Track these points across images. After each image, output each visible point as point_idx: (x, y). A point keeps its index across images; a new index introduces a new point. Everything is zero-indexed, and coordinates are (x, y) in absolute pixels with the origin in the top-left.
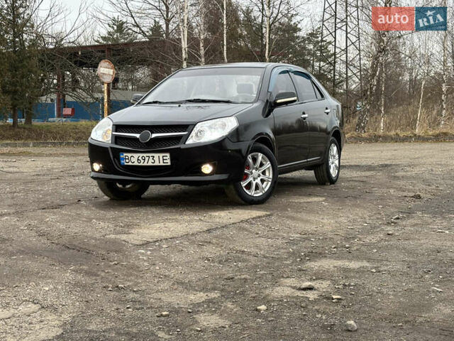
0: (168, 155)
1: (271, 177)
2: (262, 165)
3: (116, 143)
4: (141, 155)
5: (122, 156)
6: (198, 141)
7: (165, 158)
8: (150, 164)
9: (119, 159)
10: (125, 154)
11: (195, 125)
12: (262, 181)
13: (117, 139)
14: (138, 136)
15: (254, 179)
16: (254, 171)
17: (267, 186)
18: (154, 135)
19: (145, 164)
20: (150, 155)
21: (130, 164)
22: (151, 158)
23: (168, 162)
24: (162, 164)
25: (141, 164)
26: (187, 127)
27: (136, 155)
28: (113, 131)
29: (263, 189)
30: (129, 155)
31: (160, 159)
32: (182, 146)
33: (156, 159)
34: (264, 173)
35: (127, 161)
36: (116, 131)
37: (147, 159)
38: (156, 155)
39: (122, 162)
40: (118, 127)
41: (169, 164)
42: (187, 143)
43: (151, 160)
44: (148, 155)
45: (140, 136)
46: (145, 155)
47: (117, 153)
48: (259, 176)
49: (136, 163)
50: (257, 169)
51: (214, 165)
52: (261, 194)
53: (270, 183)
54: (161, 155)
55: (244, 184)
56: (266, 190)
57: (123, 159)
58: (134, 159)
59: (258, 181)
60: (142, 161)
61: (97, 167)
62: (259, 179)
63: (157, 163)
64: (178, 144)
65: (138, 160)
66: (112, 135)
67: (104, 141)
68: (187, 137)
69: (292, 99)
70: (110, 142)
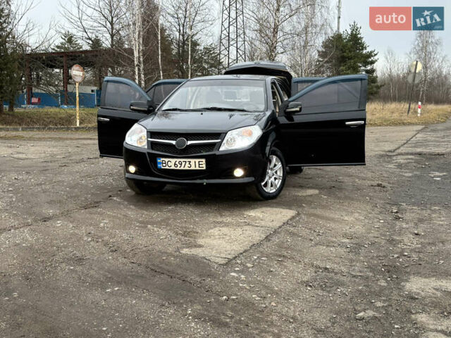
0: (204, 160)
1: (282, 175)
2: (275, 165)
3: (152, 149)
4: (178, 160)
5: (159, 161)
6: (230, 148)
7: (200, 163)
8: (186, 168)
9: (156, 163)
10: (162, 159)
11: (226, 133)
12: (275, 179)
13: (153, 145)
14: (174, 142)
15: (270, 178)
16: (270, 171)
17: (278, 183)
18: (189, 143)
19: (182, 168)
20: (189, 160)
21: (167, 167)
22: (188, 163)
24: (197, 168)
25: (178, 168)
26: (220, 135)
27: (173, 161)
28: (148, 137)
29: (276, 186)
30: (167, 160)
31: (197, 164)
32: (217, 153)
33: (193, 163)
34: (276, 172)
35: (164, 165)
36: (151, 138)
37: (183, 163)
38: (193, 161)
39: (159, 165)
40: (152, 134)
41: (204, 168)
42: (221, 149)
43: (187, 164)
44: (185, 160)
45: (177, 143)
46: (182, 160)
47: (154, 158)
48: (273, 175)
49: (173, 167)
50: (272, 169)
51: (245, 170)
52: (274, 190)
53: (280, 181)
54: (197, 160)
55: (263, 184)
56: (278, 186)
57: (160, 163)
58: (171, 163)
59: (272, 179)
60: (177, 163)
61: (132, 169)
62: (273, 178)
63: (193, 168)
64: (212, 150)
65: (175, 164)
66: (148, 141)
67: (140, 146)
68: (220, 144)
69: (298, 109)
70: (146, 147)
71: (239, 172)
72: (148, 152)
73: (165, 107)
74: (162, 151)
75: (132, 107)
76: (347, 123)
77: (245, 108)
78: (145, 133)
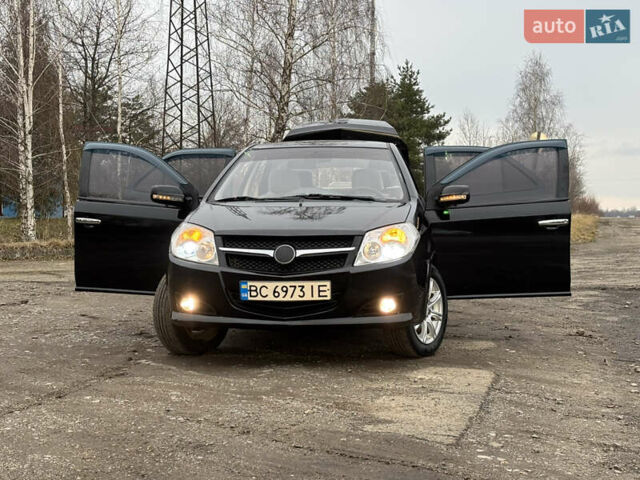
0: (328, 284)
1: (441, 312)
2: (432, 295)
3: (229, 265)
4: (281, 284)
5: (243, 286)
6: (373, 262)
7: (321, 289)
8: (296, 298)
9: (237, 291)
10: (250, 283)
11: (363, 236)
12: (433, 319)
13: (229, 259)
14: (270, 253)
17: (437, 327)
18: (300, 253)
19: (288, 299)
20: (301, 283)
21: (259, 298)
22: (298, 289)
23: (328, 295)
24: (316, 298)
25: (280, 299)
27: (271, 285)
28: (217, 245)
29: (434, 331)
30: (259, 284)
31: (315, 291)
32: (352, 271)
33: (307, 290)
34: (433, 308)
35: (254, 294)
36: (224, 246)
37: (291, 290)
38: (307, 285)
39: (243, 295)
40: (226, 239)
41: (329, 298)
42: (356, 264)
44: (293, 283)
45: (276, 254)
46: (288, 284)
47: (233, 283)
49: (271, 298)
52: (432, 340)
53: (440, 322)
54: (316, 284)
55: (417, 327)
56: (437, 331)
57: (245, 291)
58: (267, 291)
60: (279, 290)
61: (190, 304)
63: (308, 297)
64: (342, 266)
65: (275, 292)
66: (218, 250)
67: (203, 261)
68: (354, 254)
69: (463, 197)
70: (217, 263)
71: (388, 305)
72: (222, 272)
73: (218, 196)
74: (240, 268)
75: (155, 196)
76: (540, 222)
77: (373, 196)
78: (210, 238)
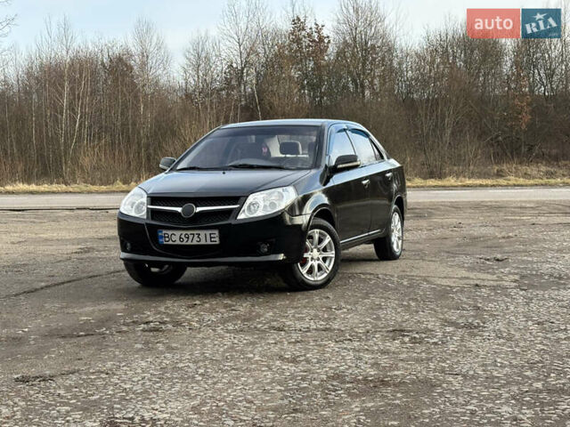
0: (216, 232)
1: (334, 256)
2: (320, 241)
3: (152, 219)
4: (184, 232)
5: (160, 234)
6: (252, 216)
7: (212, 236)
8: (195, 243)
9: (155, 237)
10: (164, 232)
11: (247, 197)
12: (325, 259)
13: (153, 214)
14: (179, 210)
16: (315, 250)
17: (329, 266)
18: (199, 209)
19: (189, 243)
20: (195, 232)
21: (171, 243)
22: (196, 236)
23: (217, 240)
24: (209, 243)
25: (184, 243)
27: (178, 233)
28: (148, 204)
30: (170, 232)
31: (208, 237)
32: (234, 222)
33: (202, 236)
35: (167, 239)
36: (152, 205)
37: (191, 237)
38: (202, 233)
39: (161, 240)
40: (154, 199)
41: (217, 243)
42: (239, 217)
43: (196, 238)
44: (192, 232)
45: (183, 211)
46: (189, 232)
47: (154, 230)
49: (178, 242)
50: (319, 250)
51: (270, 244)
52: (325, 275)
54: (208, 232)
57: (162, 237)
58: (175, 237)
60: (183, 236)
63: (203, 242)
64: (228, 218)
65: (180, 238)
66: (148, 209)
67: (138, 216)
68: (238, 211)
70: (145, 217)
72: (147, 224)
74: (161, 221)
78: (145, 200)
